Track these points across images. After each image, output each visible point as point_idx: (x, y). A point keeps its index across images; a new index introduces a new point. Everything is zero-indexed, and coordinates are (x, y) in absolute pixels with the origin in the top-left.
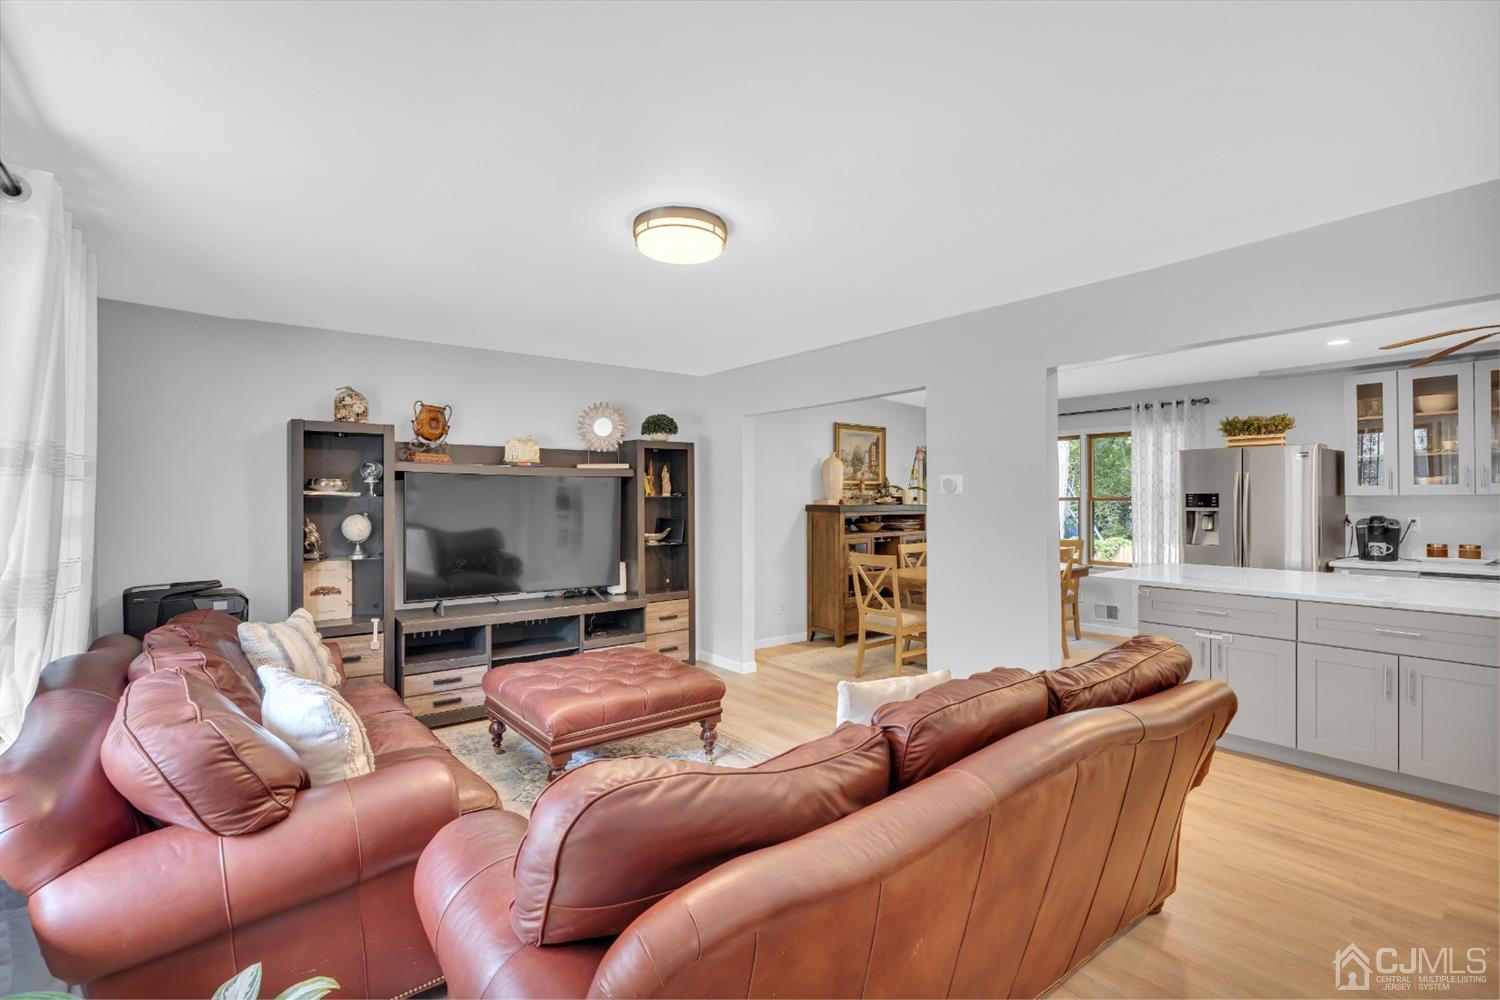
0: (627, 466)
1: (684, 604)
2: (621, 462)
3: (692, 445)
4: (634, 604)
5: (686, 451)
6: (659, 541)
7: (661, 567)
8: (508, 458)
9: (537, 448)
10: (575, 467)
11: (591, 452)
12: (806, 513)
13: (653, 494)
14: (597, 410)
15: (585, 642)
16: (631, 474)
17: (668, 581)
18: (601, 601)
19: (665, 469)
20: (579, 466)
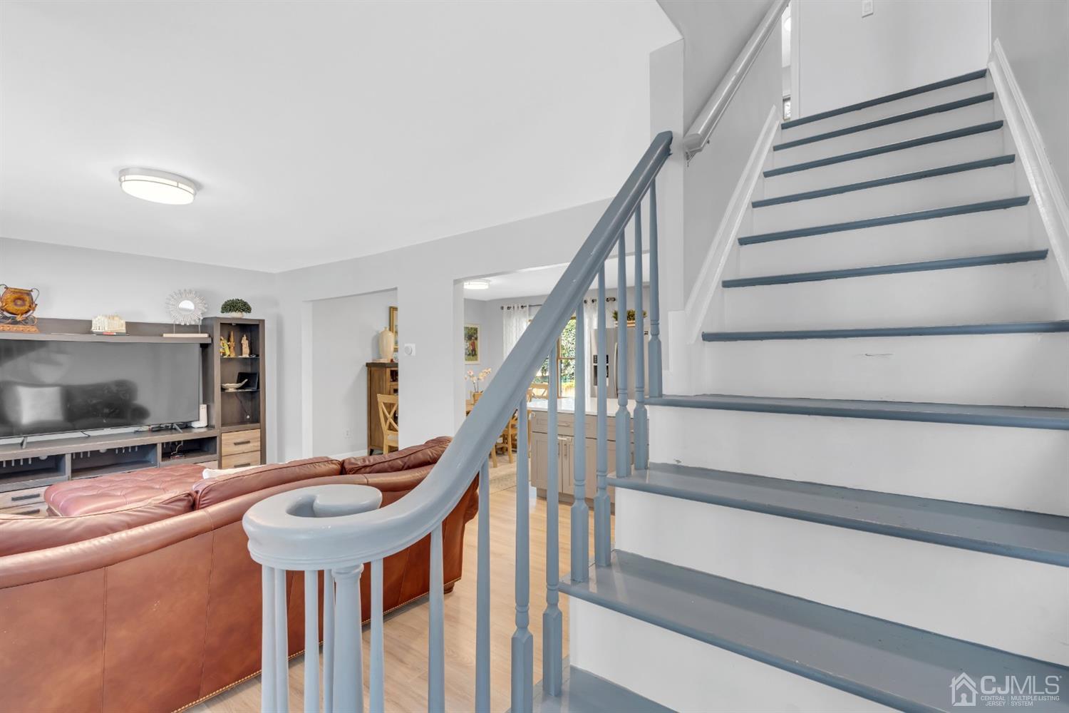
0: (206, 335)
1: (257, 433)
2: (202, 333)
3: (263, 321)
4: (211, 434)
5: (258, 325)
6: (237, 389)
7: (242, 407)
8: (94, 329)
9: (123, 322)
10: (162, 336)
11: (176, 325)
12: (366, 368)
13: (233, 356)
14: (182, 295)
15: (161, 463)
16: (209, 341)
17: (248, 417)
18: (180, 432)
19: (245, 338)
20: (165, 335)
